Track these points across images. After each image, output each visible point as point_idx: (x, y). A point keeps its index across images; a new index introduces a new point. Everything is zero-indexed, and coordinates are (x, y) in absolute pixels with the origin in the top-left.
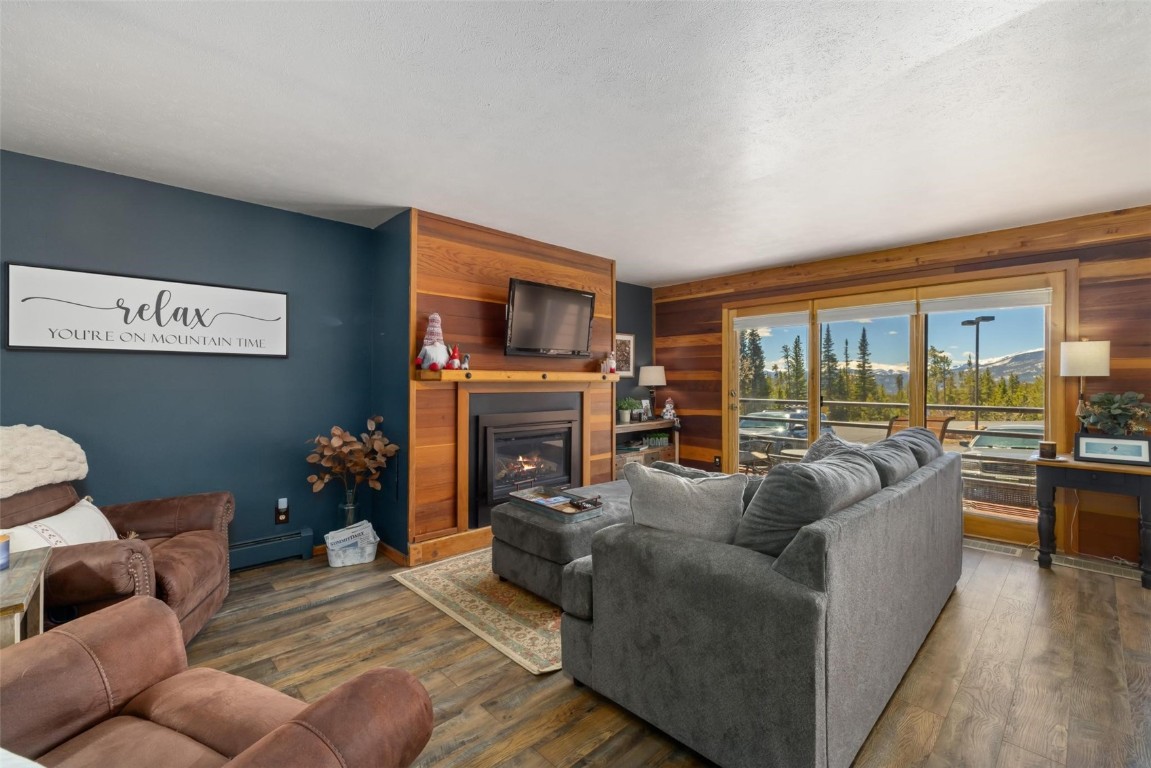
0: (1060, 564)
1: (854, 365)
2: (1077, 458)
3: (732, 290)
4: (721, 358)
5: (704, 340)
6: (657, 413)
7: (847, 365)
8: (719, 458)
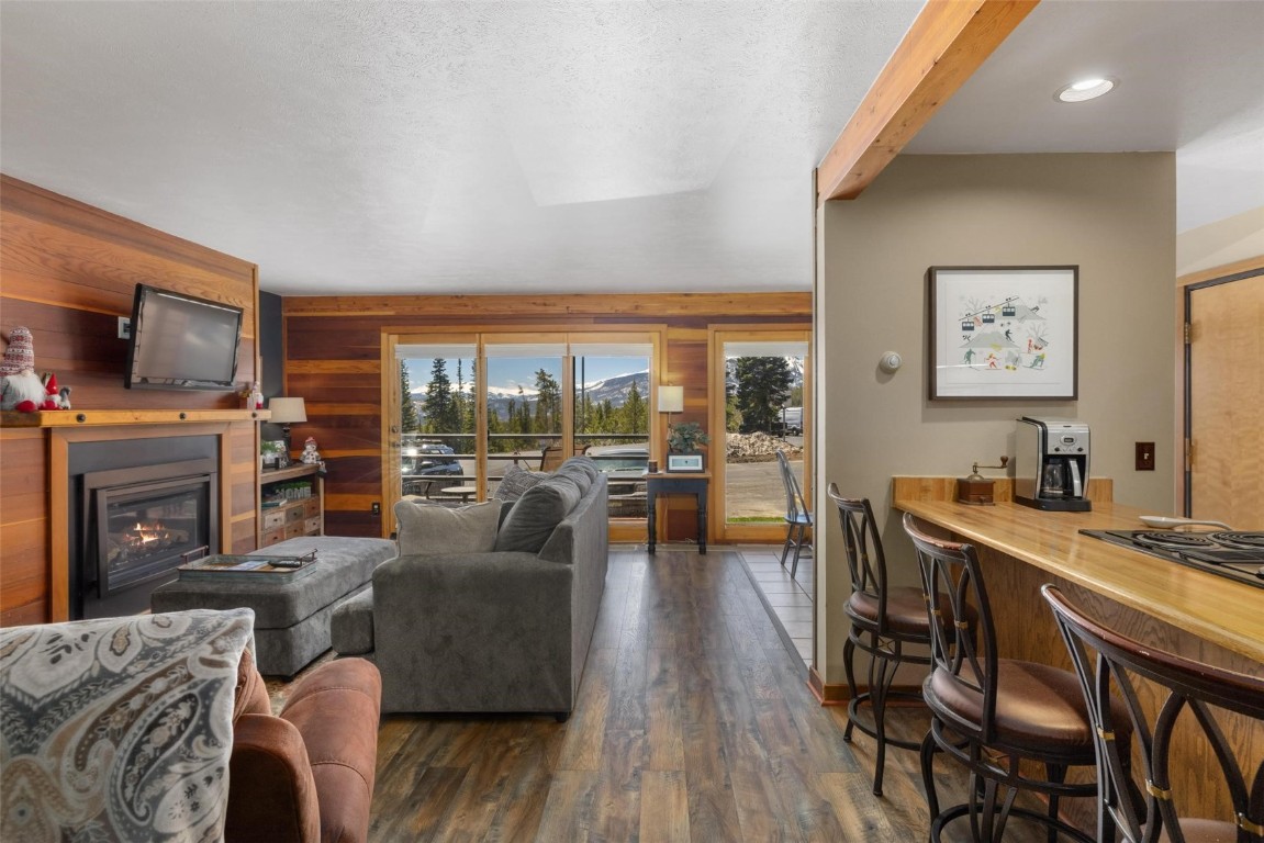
0: (662, 549)
1: (467, 389)
2: (668, 471)
3: (392, 313)
4: (380, 389)
5: (357, 368)
6: (293, 457)
7: (461, 388)
8: (378, 504)
